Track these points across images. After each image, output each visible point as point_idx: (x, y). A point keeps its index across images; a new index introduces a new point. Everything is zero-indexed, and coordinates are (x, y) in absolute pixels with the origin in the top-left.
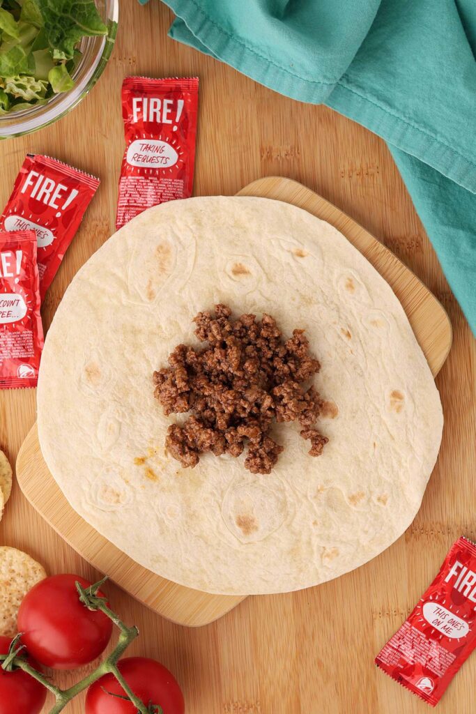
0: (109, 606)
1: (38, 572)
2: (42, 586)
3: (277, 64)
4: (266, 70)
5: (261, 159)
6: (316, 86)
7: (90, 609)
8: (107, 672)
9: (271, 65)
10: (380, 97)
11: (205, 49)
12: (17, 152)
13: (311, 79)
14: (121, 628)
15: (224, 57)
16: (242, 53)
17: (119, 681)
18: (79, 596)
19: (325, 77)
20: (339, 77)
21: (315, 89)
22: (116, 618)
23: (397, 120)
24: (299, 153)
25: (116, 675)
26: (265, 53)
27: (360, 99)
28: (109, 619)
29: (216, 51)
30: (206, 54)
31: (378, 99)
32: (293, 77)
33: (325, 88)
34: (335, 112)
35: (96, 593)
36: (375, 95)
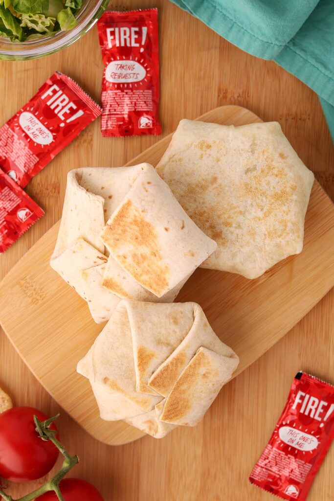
0: (58, 437)
1: (6, 401)
2: (8, 414)
3: (240, 25)
4: (231, 28)
5: (218, 98)
6: (269, 45)
7: (43, 439)
8: (50, 490)
9: (235, 25)
10: (318, 60)
11: (184, 6)
12: (27, 70)
13: (265, 40)
14: (66, 457)
15: (198, 14)
16: (213, 13)
17: (59, 498)
18: (35, 427)
19: (277, 39)
20: (288, 40)
21: (267, 48)
22: (62, 448)
23: (329, 80)
24: (248, 96)
25: (57, 493)
26: (231, 15)
27: (302, 60)
28: (57, 449)
29: (192, 9)
30: (184, 10)
31: (316, 61)
32: (252, 36)
33: (276, 47)
34: (281, 68)
35: (49, 427)
36: (314, 58)
